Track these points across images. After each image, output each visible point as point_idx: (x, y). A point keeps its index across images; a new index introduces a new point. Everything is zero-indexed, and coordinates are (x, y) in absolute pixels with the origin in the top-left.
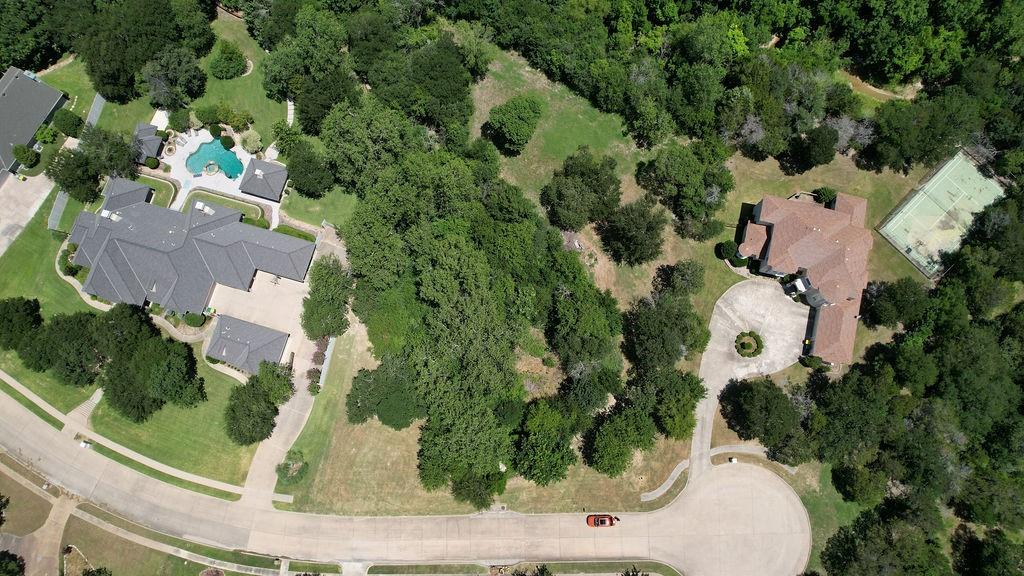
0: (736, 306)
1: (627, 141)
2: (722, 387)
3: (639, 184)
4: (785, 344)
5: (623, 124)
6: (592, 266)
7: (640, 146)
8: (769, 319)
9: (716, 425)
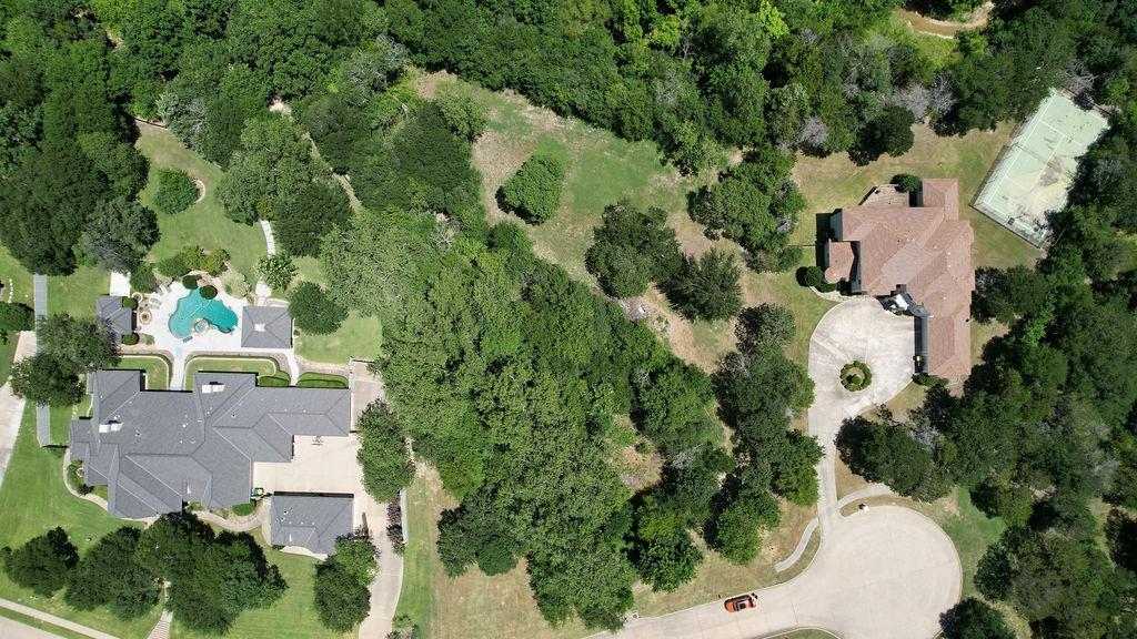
0: (833, 337)
1: (669, 171)
2: (837, 430)
3: (694, 220)
4: (894, 366)
5: (659, 150)
6: (664, 330)
7: (685, 173)
8: (873, 342)
9: (838, 473)
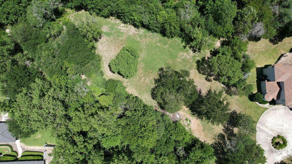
1: (187, 51)
